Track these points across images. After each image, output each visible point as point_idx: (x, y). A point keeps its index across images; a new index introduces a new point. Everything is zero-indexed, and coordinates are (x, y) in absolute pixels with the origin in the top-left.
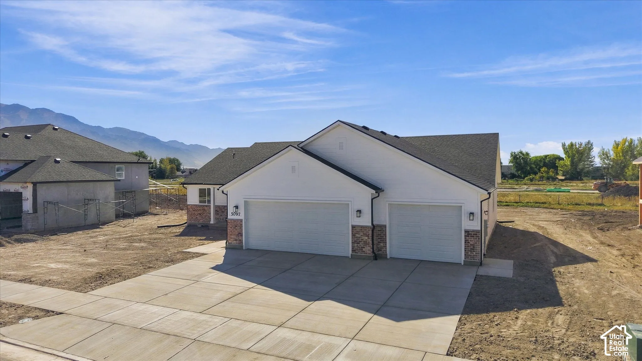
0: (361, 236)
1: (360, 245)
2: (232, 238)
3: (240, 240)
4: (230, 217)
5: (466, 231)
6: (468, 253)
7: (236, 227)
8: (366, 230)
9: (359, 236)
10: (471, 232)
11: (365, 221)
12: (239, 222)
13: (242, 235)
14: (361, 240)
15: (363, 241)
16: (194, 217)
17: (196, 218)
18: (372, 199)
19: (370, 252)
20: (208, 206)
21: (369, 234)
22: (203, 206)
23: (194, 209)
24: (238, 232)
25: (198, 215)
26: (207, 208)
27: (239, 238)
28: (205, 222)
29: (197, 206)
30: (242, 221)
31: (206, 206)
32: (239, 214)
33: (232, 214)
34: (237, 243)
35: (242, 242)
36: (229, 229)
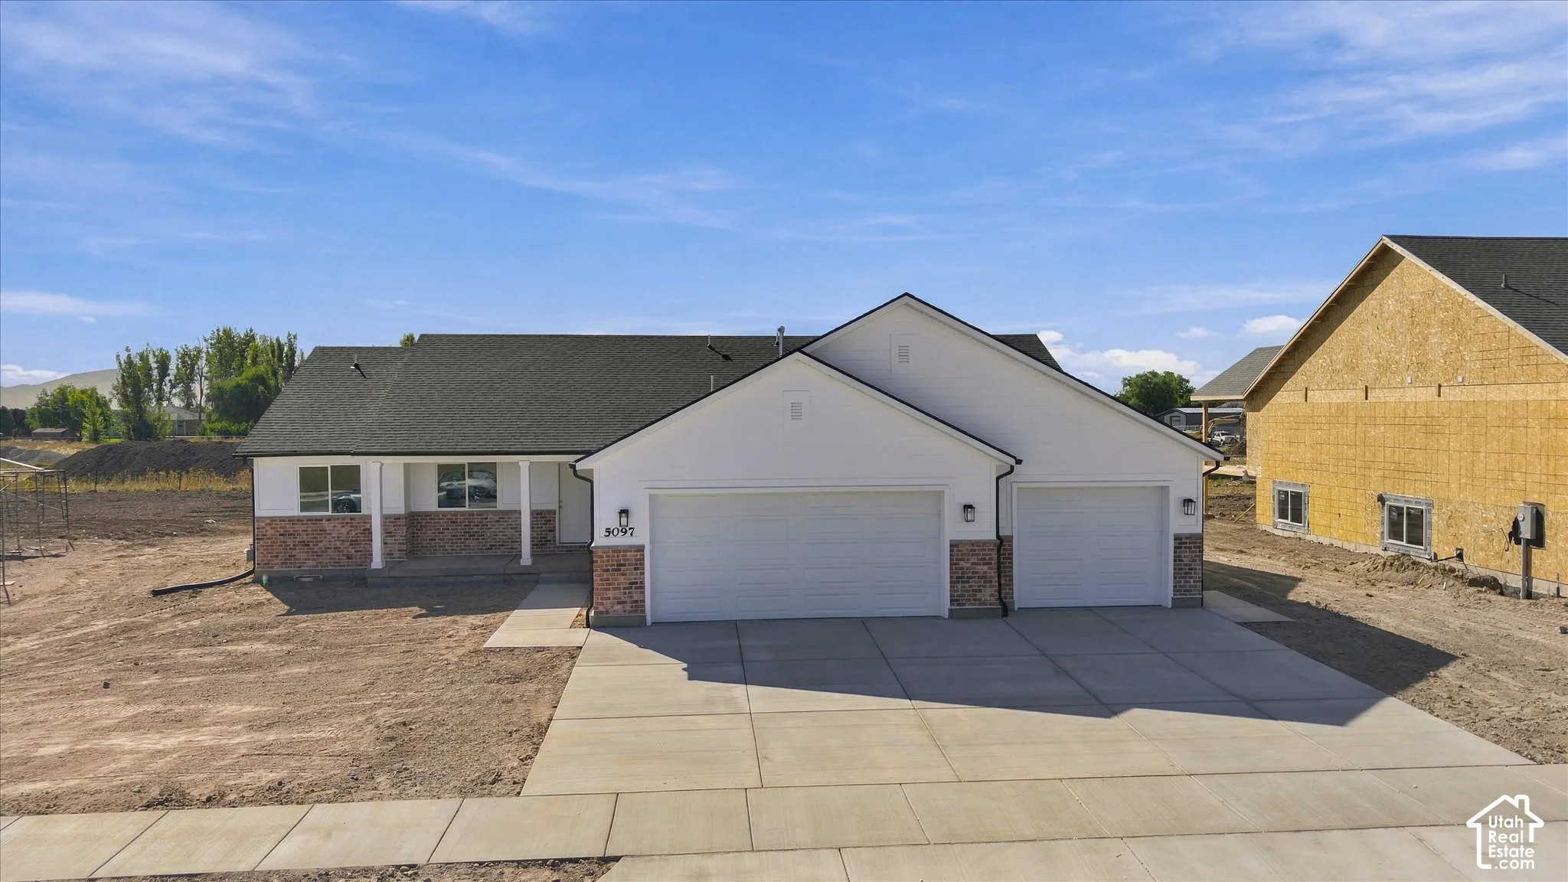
0: (973, 564)
1: (970, 586)
2: (609, 598)
3: (636, 602)
4: (600, 540)
5: (1177, 538)
6: (1180, 582)
7: (623, 568)
8: (985, 550)
9: (969, 565)
10: (1187, 538)
11: (983, 530)
12: (632, 554)
13: (643, 588)
14: (973, 573)
15: (977, 575)
16: (281, 553)
17: (289, 556)
18: (998, 479)
19: (993, 600)
20: (335, 520)
21: (990, 559)
22: (316, 520)
23: (282, 532)
24: (627, 582)
25: (297, 547)
26: (332, 525)
27: (632, 597)
28: (325, 566)
29: (291, 520)
30: (643, 551)
31: (329, 519)
32: (629, 533)
33: (606, 531)
34: (624, 611)
35: (643, 606)
36: (597, 575)
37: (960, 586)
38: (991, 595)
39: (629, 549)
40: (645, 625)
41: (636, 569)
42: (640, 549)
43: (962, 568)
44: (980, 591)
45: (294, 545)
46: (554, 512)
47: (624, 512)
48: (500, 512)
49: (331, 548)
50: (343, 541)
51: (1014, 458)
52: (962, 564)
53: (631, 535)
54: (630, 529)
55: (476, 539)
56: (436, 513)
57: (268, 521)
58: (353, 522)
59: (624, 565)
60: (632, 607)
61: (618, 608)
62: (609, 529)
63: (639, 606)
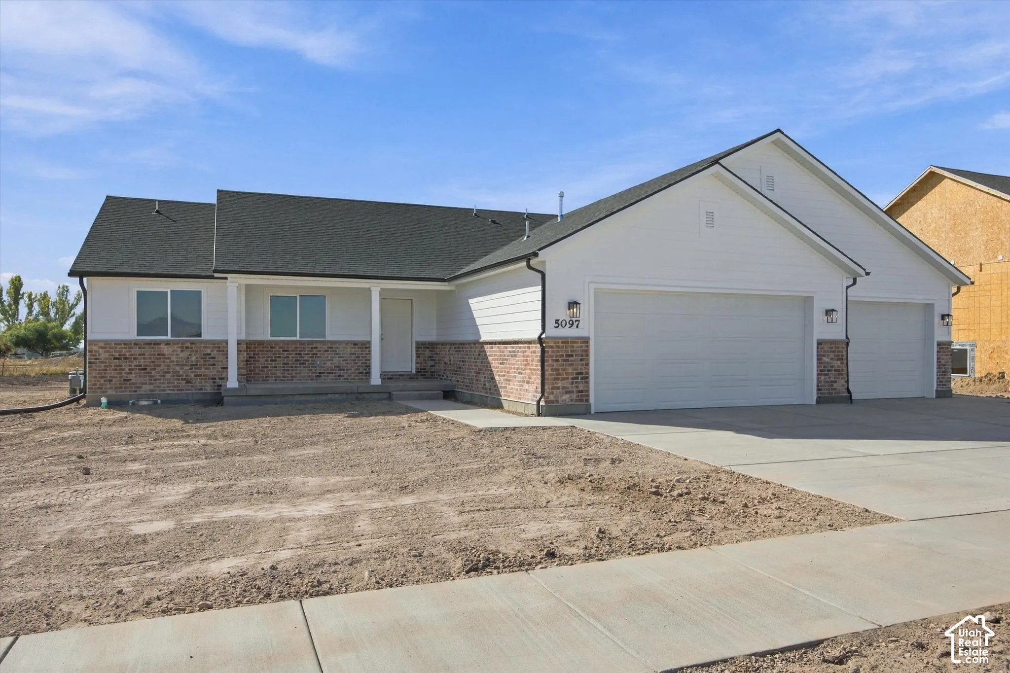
0: (831, 359)
1: (829, 378)
3: (582, 391)
4: (551, 331)
5: (939, 343)
6: (939, 378)
7: (570, 359)
8: (839, 347)
9: (829, 360)
10: (944, 345)
11: (836, 332)
12: (579, 345)
13: (588, 378)
14: (831, 367)
15: (834, 369)
16: (114, 377)
17: (125, 380)
18: (847, 288)
19: (843, 390)
20: (174, 344)
21: (841, 356)
22: (154, 344)
23: (117, 355)
24: (575, 372)
25: (133, 372)
26: (171, 349)
27: (577, 387)
28: (163, 390)
29: (127, 344)
30: (588, 342)
31: (168, 343)
32: (575, 324)
33: (556, 323)
34: (572, 400)
35: (588, 396)
36: (548, 365)
37: (823, 378)
38: (842, 386)
39: (575, 340)
40: (590, 413)
41: (581, 360)
42: (586, 341)
43: (824, 363)
44: (835, 382)
45: (129, 370)
47: (573, 304)
48: (329, 342)
49: (169, 372)
50: (182, 365)
51: (864, 270)
52: (825, 359)
53: (577, 327)
54: (576, 321)
55: (306, 367)
56: (269, 342)
57: (102, 344)
58: (193, 346)
59: (571, 356)
60: (578, 396)
61: (566, 397)
62: (558, 320)
63: (584, 395)
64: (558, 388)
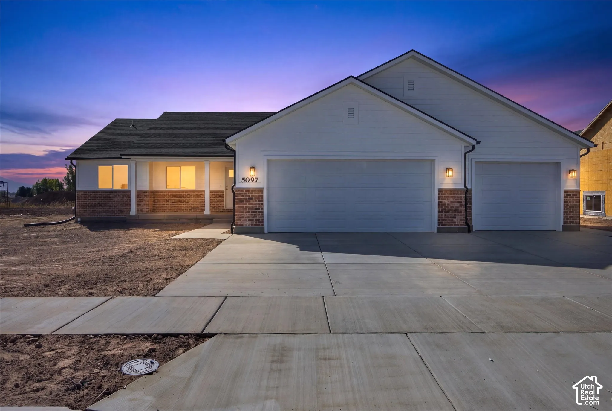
0: (451, 202)
1: (449, 215)
3: (259, 219)
4: (239, 184)
5: (566, 191)
6: (567, 217)
8: (458, 194)
9: (449, 203)
10: (571, 192)
11: (457, 182)
12: (257, 192)
13: (262, 212)
14: (451, 207)
15: (453, 209)
16: (88, 208)
17: (93, 210)
18: (465, 154)
19: (461, 222)
20: (115, 192)
21: (461, 199)
25: (96, 206)
26: (113, 195)
27: (256, 217)
30: (263, 191)
31: (112, 192)
32: (255, 180)
33: (243, 180)
34: (252, 225)
35: (263, 222)
36: (237, 204)
37: (443, 214)
38: (461, 220)
39: (254, 190)
40: (264, 233)
41: (258, 201)
42: (261, 190)
43: (445, 204)
46: (222, 192)
47: (252, 168)
48: (196, 191)
50: (118, 203)
51: (476, 140)
52: (445, 202)
53: (256, 182)
54: (256, 178)
57: (83, 192)
58: (124, 193)
59: (252, 199)
60: (256, 223)
61: (248, 223)
62: (244, 178)
63: (260, 222)
64: (243, 217)
